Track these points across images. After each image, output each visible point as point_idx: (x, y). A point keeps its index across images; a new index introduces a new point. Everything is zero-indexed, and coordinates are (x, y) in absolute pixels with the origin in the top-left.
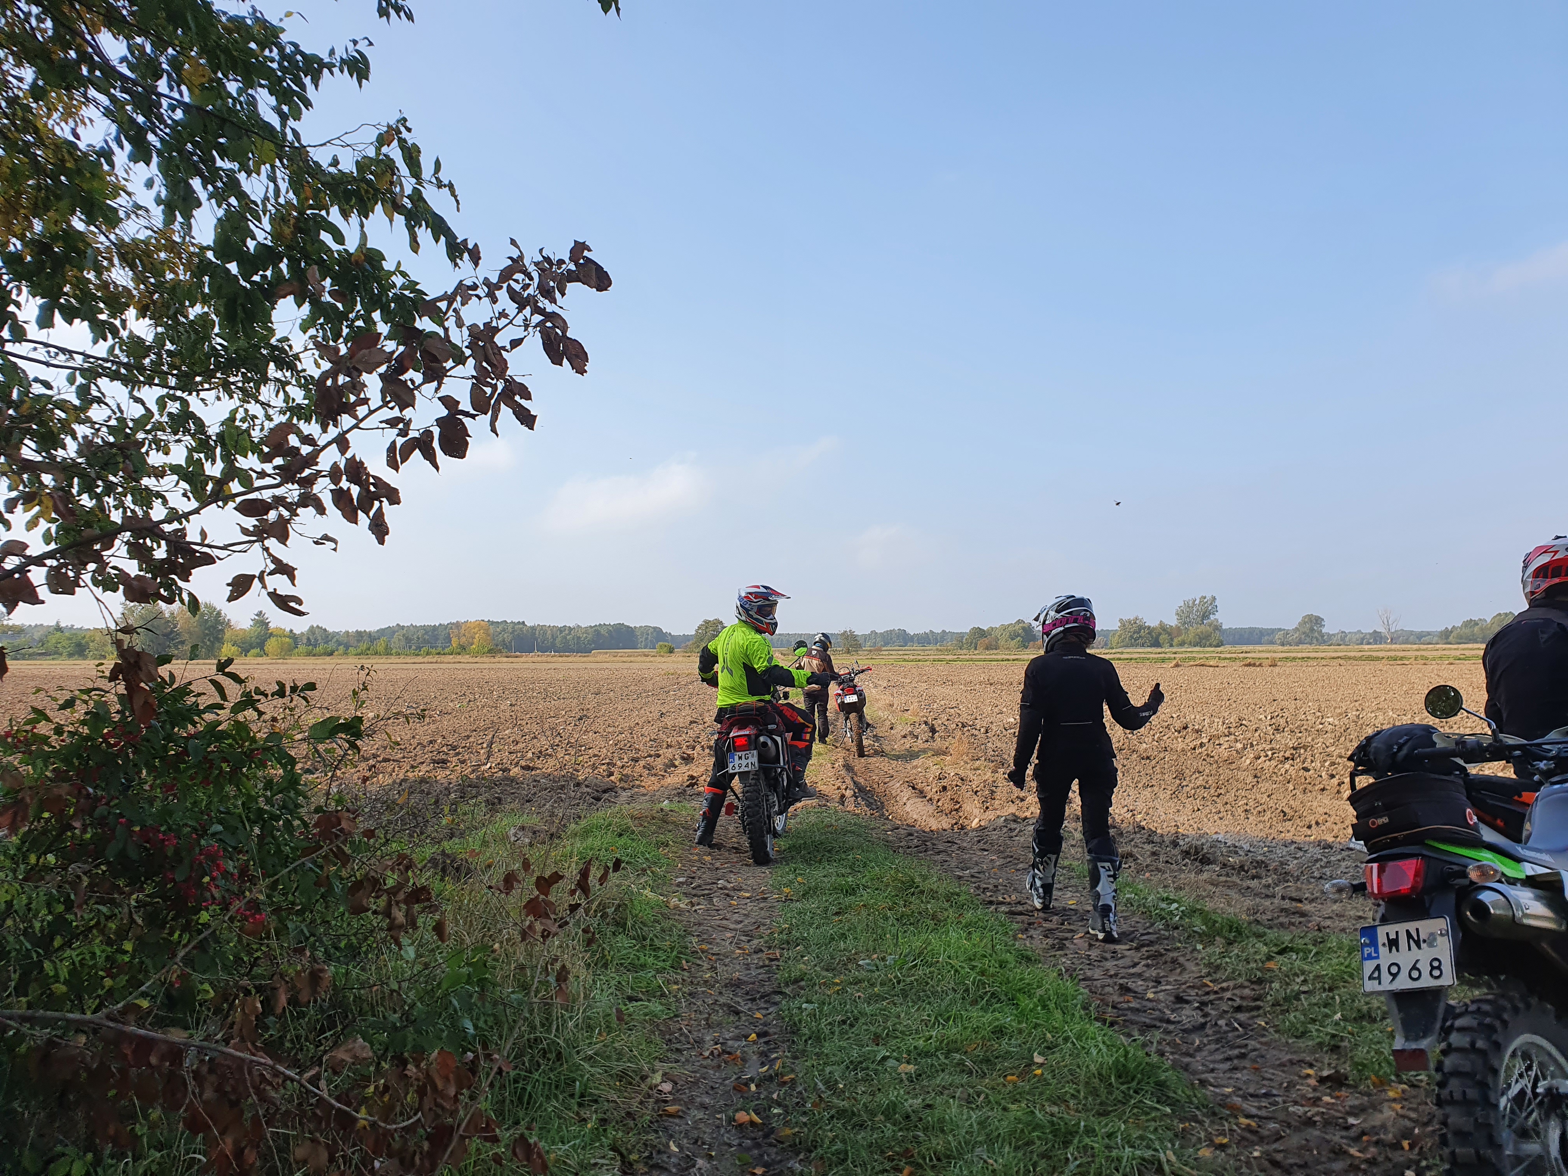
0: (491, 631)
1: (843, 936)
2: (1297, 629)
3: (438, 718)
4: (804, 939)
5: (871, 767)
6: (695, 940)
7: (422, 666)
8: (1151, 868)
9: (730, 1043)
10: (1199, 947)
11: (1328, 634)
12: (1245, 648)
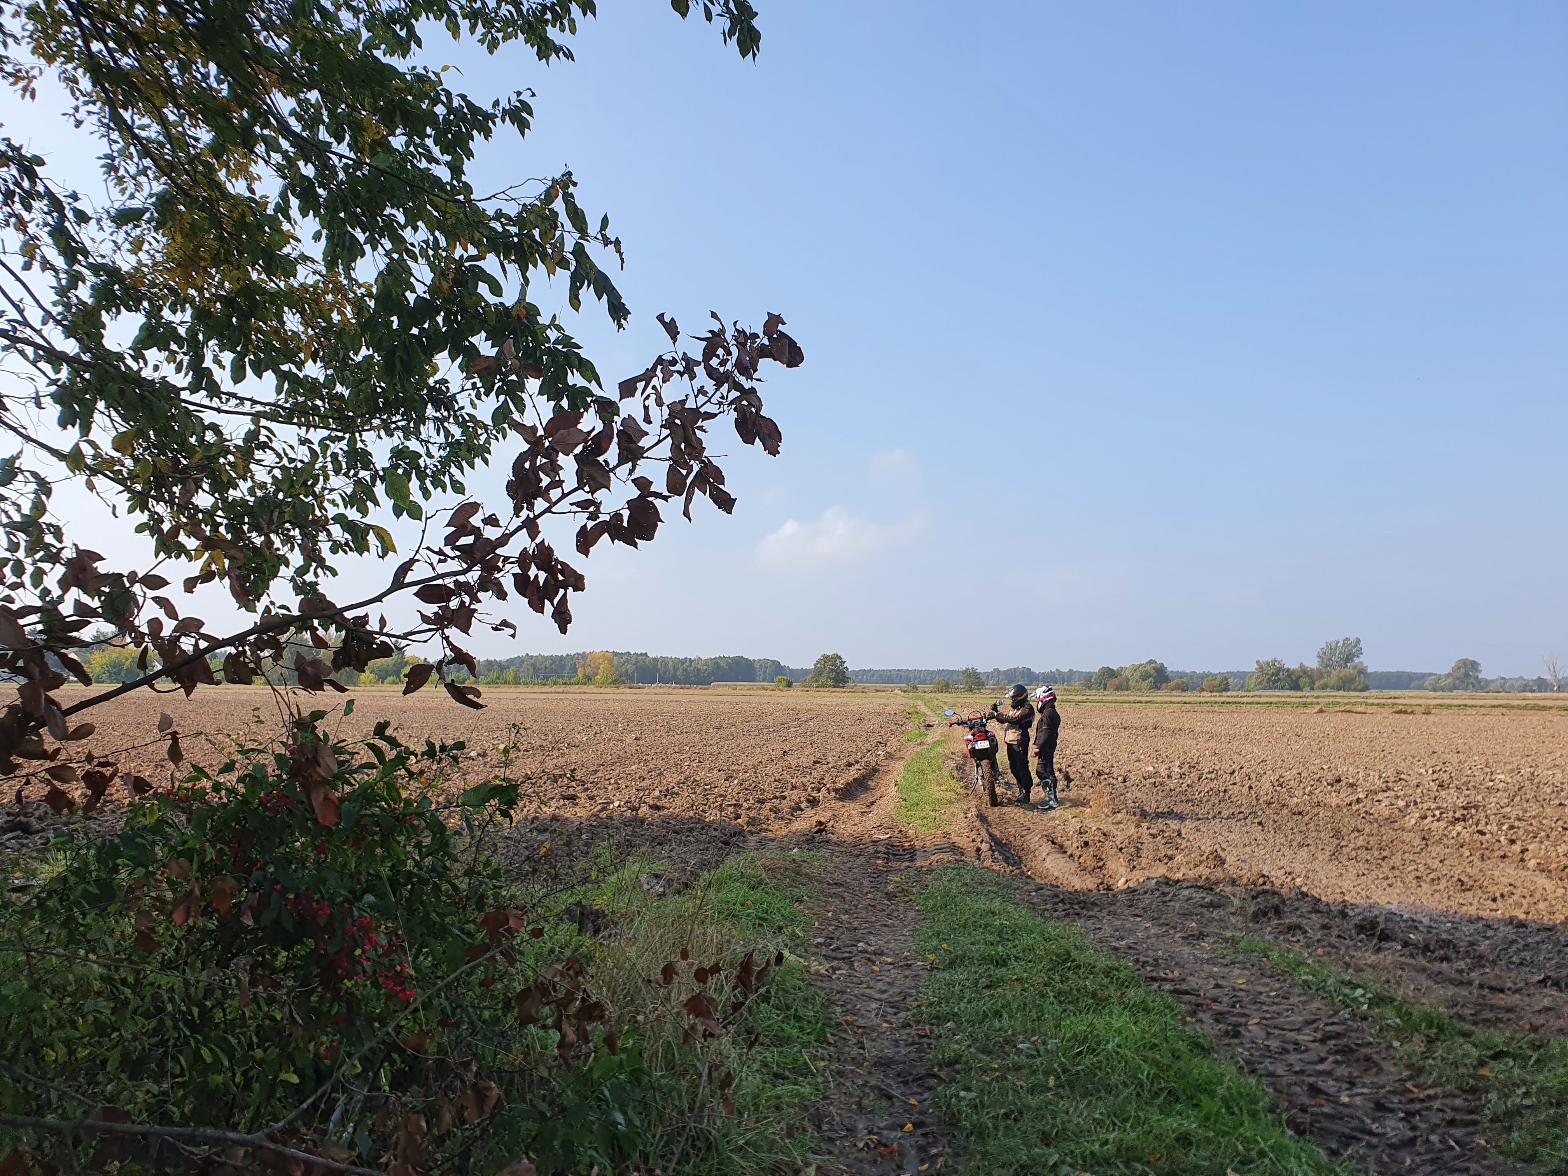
0: (615, 662)
1: (998, 1014)
2: (1448, 675)
3: (566, 751)
4: (955, 1015)
5: (1007, 818)
6: (839, 1010)
7: (550, 696)
8: (1325, 943)
9: (885, 1132)
10: (1396, 1044)
11: (1486, 681)
12: (1393, 693)
